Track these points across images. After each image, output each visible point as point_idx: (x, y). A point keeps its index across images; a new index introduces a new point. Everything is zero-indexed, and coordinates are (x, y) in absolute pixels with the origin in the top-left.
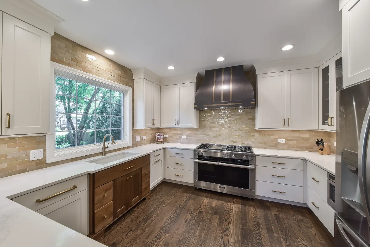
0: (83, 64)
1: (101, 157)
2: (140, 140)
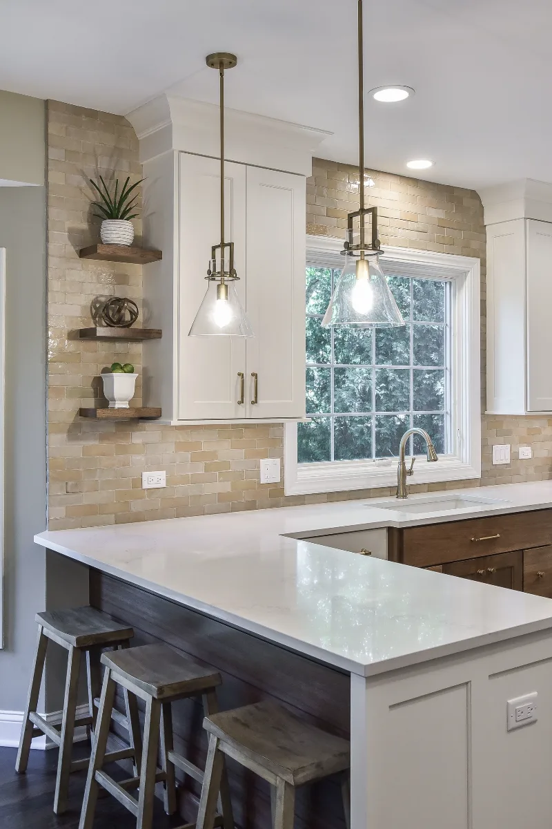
1: (393, 500)
2: (508, 462)
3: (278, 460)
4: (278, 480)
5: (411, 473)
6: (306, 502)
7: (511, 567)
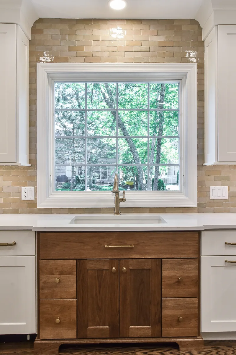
0: (86, 49)
1: (111, 215)
2: (226, 197)
3: (33, 188)
4: (33, 198)
5: (123, 200)
6: (53, 212)
7: (150, 270)
